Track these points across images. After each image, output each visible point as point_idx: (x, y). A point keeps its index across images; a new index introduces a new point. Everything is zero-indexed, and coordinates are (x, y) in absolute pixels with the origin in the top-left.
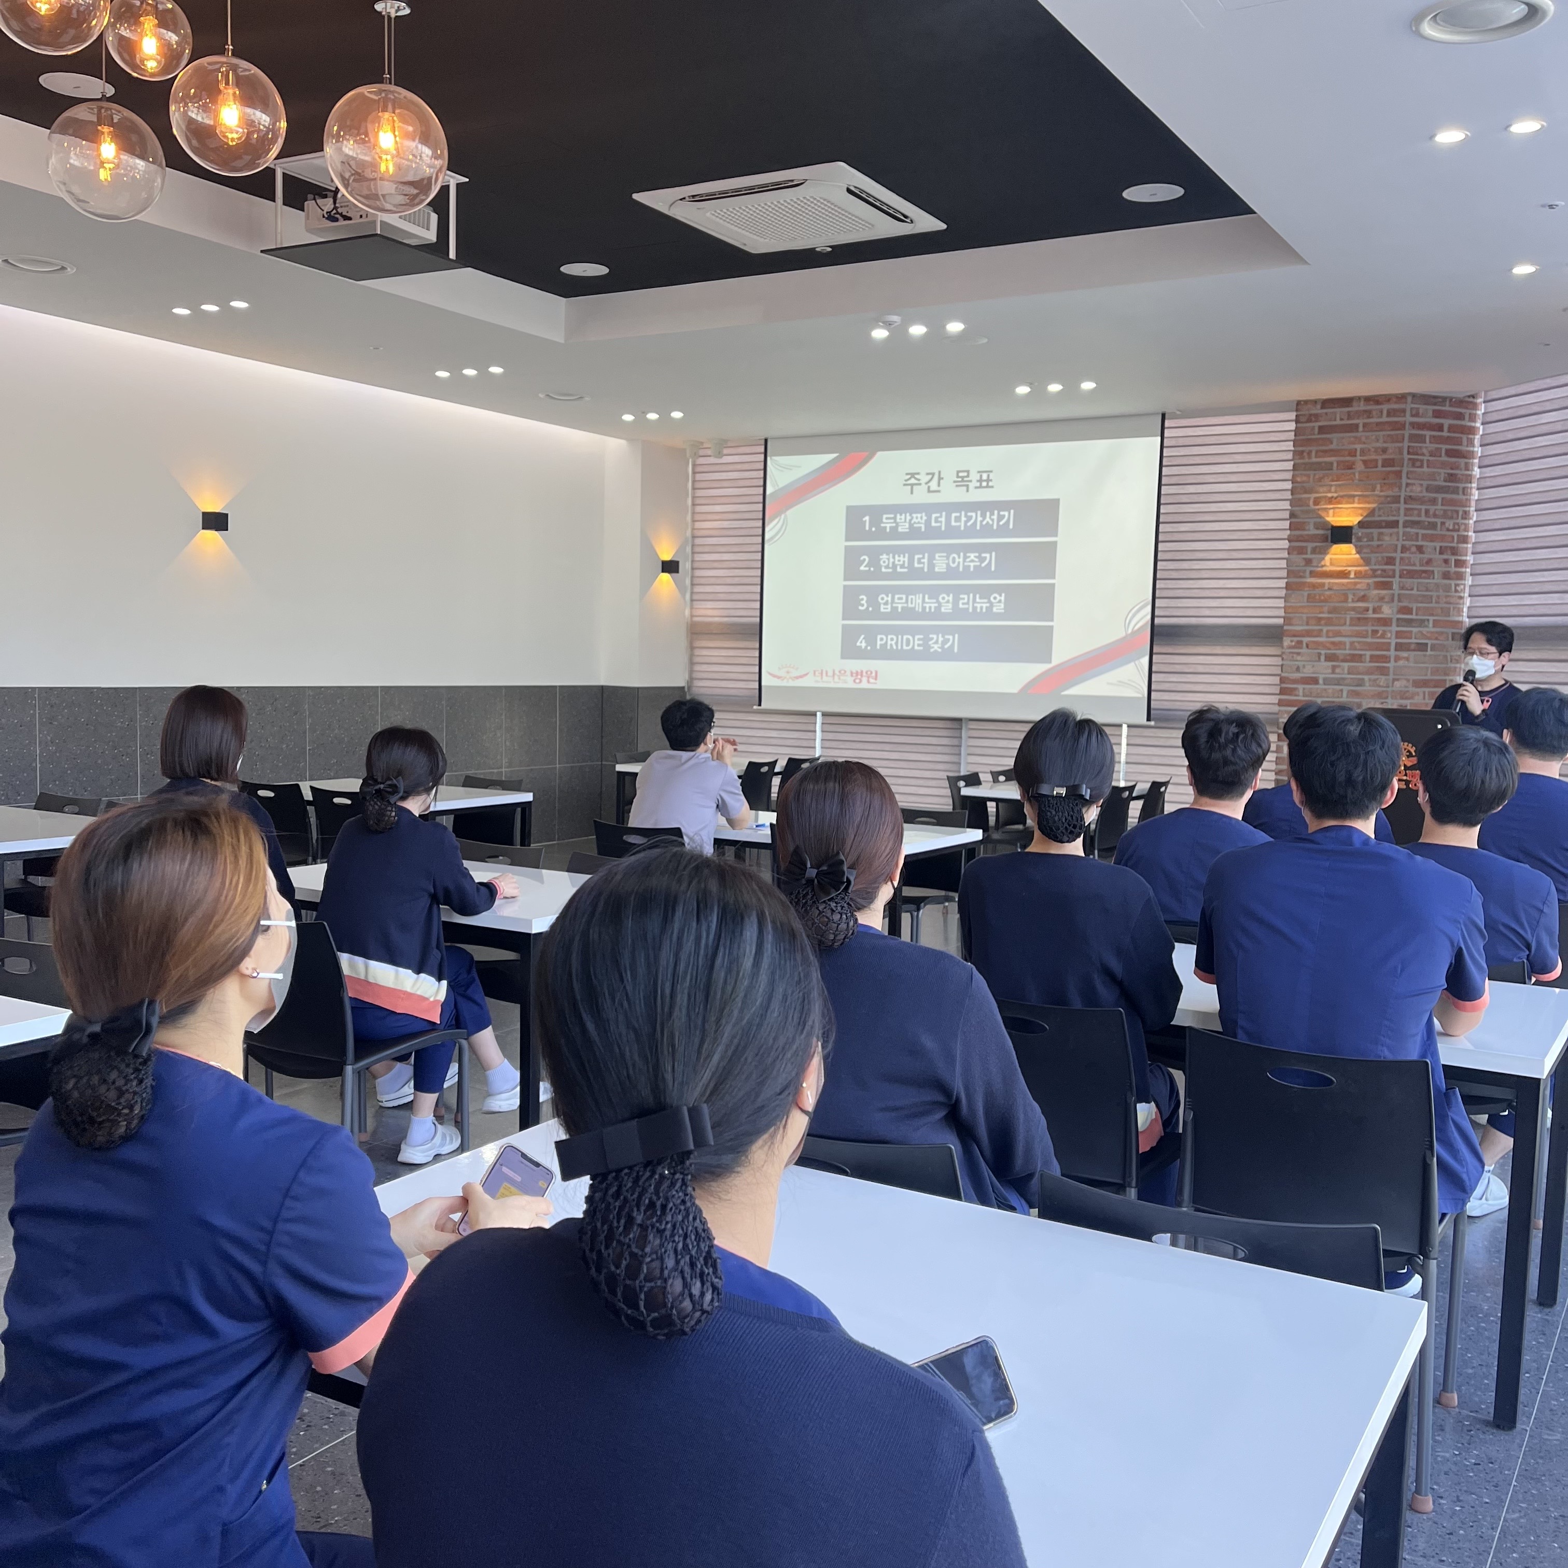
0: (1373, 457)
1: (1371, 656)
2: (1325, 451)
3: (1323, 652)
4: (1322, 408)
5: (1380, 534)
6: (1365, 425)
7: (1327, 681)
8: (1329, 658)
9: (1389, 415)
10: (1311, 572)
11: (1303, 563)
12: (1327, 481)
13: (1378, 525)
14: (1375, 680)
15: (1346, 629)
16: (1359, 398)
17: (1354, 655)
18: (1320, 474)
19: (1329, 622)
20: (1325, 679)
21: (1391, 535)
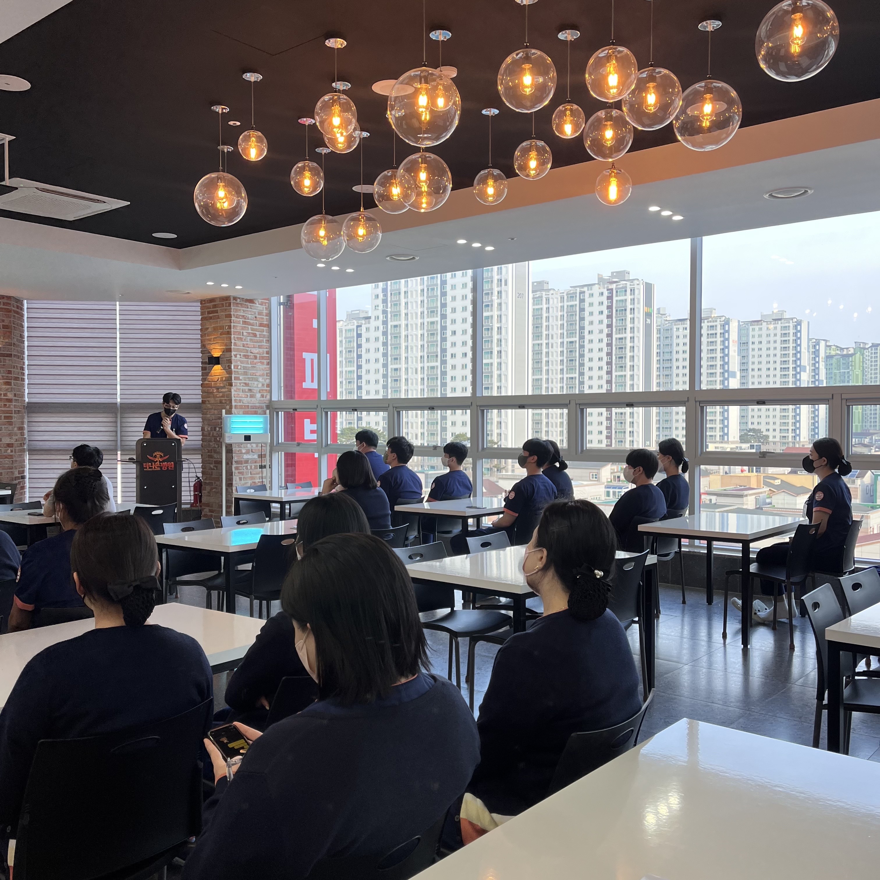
13: (2, 355)
14: (7, 428)
21: (9, 360)
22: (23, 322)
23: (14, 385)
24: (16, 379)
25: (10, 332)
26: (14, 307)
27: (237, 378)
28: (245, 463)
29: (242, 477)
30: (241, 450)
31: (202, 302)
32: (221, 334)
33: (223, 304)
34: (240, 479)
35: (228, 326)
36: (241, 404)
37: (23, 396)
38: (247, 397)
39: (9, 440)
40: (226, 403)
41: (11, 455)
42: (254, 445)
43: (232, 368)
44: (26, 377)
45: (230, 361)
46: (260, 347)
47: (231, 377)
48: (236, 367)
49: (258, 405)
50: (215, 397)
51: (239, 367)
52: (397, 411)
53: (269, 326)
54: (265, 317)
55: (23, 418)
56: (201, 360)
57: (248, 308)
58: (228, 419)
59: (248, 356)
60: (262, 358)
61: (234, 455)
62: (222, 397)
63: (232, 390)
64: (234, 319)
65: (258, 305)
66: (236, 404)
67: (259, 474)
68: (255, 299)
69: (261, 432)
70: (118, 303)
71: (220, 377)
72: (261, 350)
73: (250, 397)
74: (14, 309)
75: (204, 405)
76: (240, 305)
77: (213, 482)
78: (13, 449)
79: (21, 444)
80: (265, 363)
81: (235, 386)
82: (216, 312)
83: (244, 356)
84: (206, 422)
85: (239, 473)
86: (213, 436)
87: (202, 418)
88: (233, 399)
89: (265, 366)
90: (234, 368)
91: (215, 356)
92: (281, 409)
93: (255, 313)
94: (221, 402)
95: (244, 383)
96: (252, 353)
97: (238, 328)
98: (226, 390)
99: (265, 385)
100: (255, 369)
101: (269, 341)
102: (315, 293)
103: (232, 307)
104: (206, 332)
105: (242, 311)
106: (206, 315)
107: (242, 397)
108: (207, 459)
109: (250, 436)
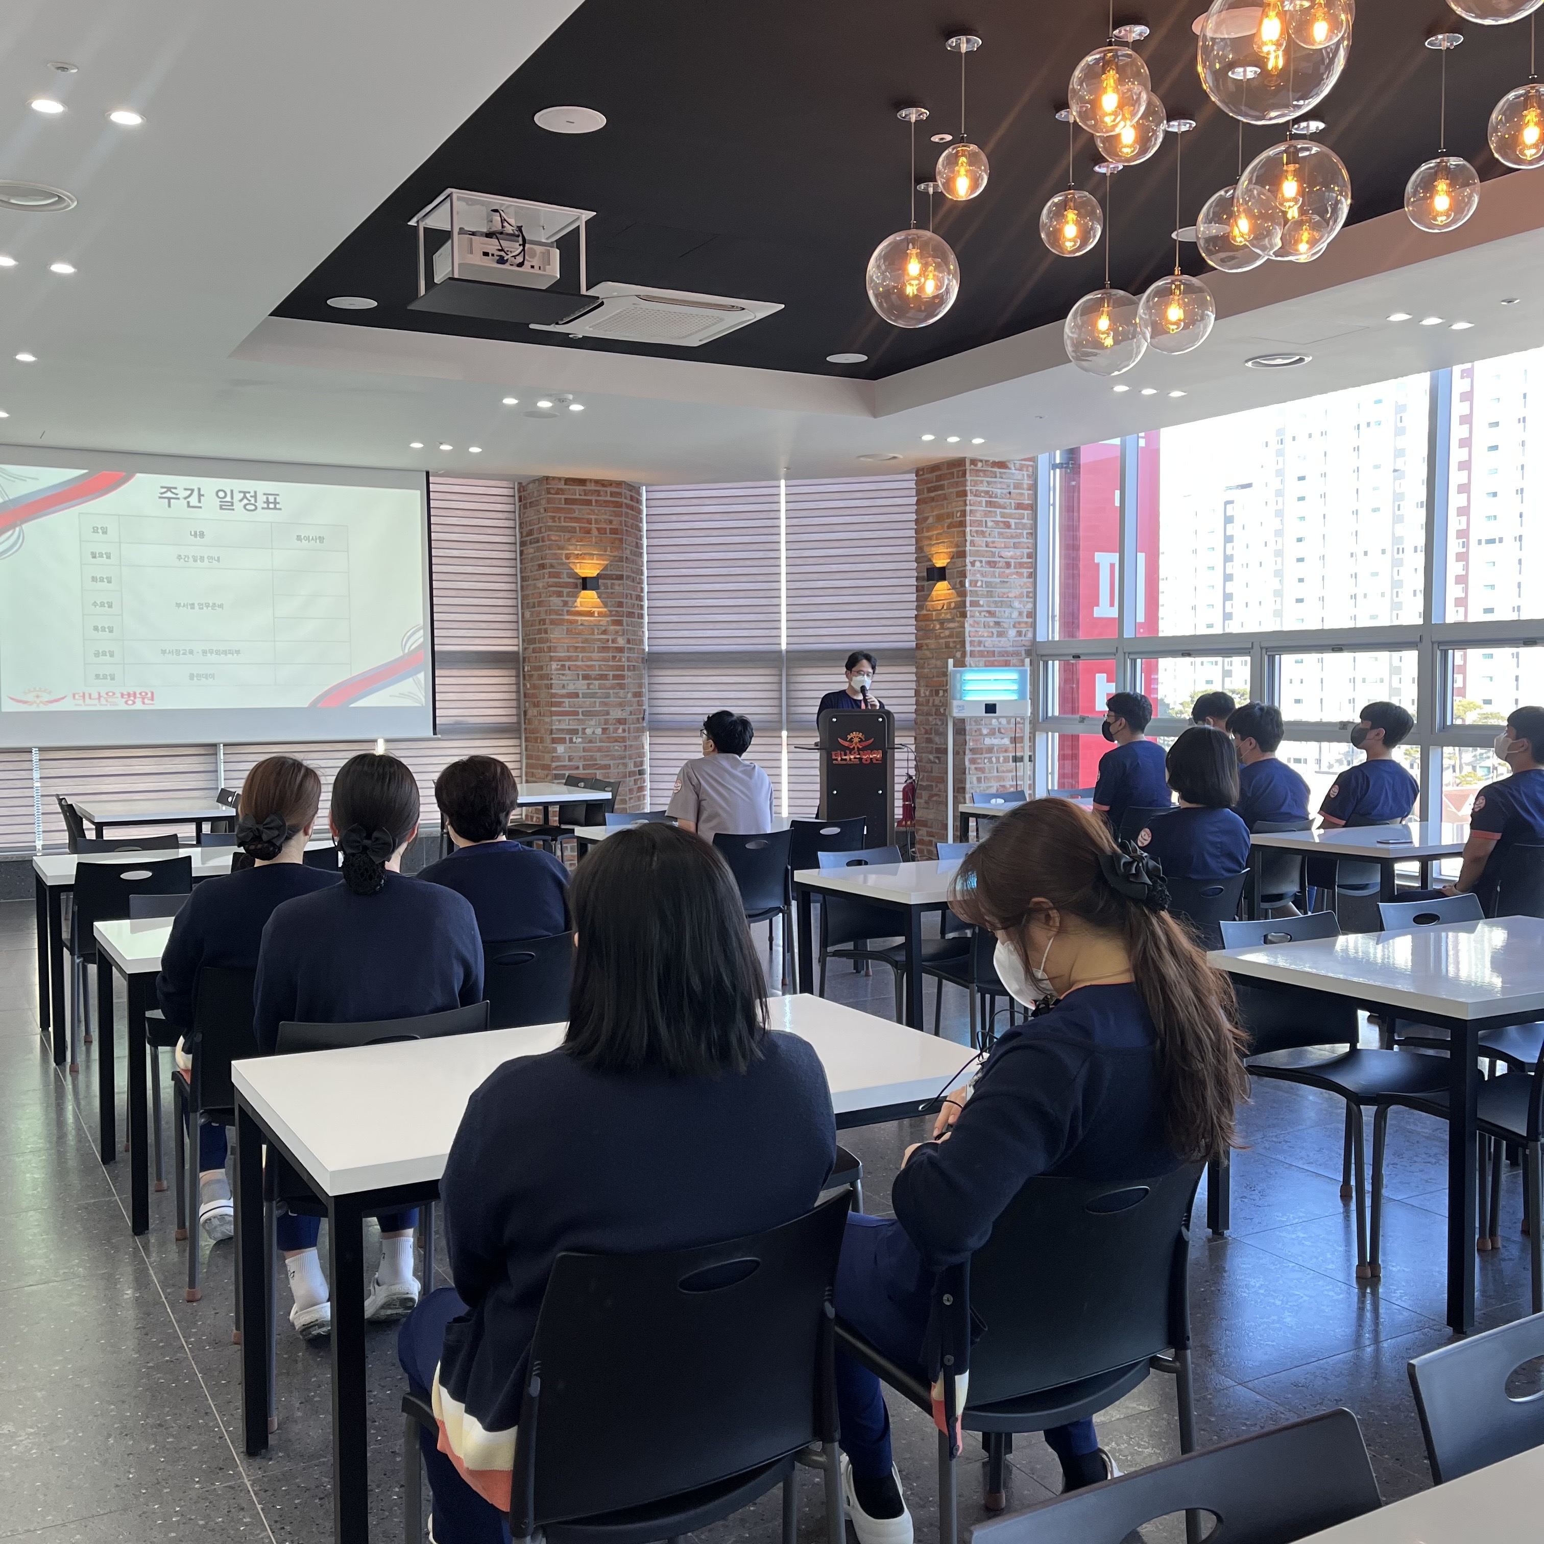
0: (605, 526)
1: (614, 675)
2: (571, 518)
3: (580, 673)
4: (565, 484)
5: (612, 584)
6: (596, 501)
7: (585, 696)
8: (586, 677)
9: (612, 494)
10: (568, 611)
11: (561, 604)
12: (573, 541)
13: (610, 577)
14: (617, 693)
15: (595, 655)
16: (591, 480)
17: (602, 675)
18: (568, 535)
19: (583, 650)
20: (583, 694)
21: (619, 585)
22: (641, 522)
23: (628, 625)
24: (630, 615)
25: (621, 540)
26: (626, 498)
27: (975, 604)
28: (987, 753)
29: (983, 776)
30: (980, 730)
31: (919, 472)
32: (949, 527)
33: (953, 473)
34: (979, 780)
35: (961, 511)
36: (982, 648)
37: (642, 642)
38: (992, 636)
39: (620, 713)
40: (955, 647)
41: (624, 738)
42: (1004, 721)
43: (967, 585)
44: (645, 612)
45: (963, 575)
46: (1016, 546)
47: (965, 602)
48: (974, 583)
49: (1011, 649)
50: (938, 637)
51: (979, 584)
52: (1269, 656)
53: (1033, 508)
54: (1026, 492)
55: (641, 677)
56: (916, 574)
57: (996, 477)
58: (958, 675)
59: (995, 562)
60: (1021, 565)
61: (968, 738)
62: (950, 636)
63: (966, 625)
64: (973, 498)
65: (1014, 471)
66: (973, 649)
67: (1011, 771)
68: (1009, 461)
69: (1014, 697)
70: (783, 483)
71: (945, 602)
72: (1018, 552)
73: (998, 636)
74: (625, 501)
75: (919, 653)
76: (981, 474)
77: (934, 784)
78: (626, 727)
79: (638, 719)
80: (1025, 575)
81: (971, 616)
82: (941, 488)
83: (989, 563)
84: (922, 683)
85: (976, 769)
86: (934, 705)
87: (916, 674)
88: (968, 639)
89: (1025, 580)
90: (970, 585)
91: (938, 565)
92: (1054, 657)
93: (1009, 486)
94: (947, 646)
95: (988, 611)
96: (1001, 557)
97: (978, 515)
98: (956, 624)
99: (1025, 614)
100: (1006, 585)
101: (1034, 534)
102: (1117, 441)
103: (968, 477)
104: (924, 525)
105: (985, 484)
106: (926, 495)
107: (983, 636)
108: (924, 745)
109: (995, 705)
